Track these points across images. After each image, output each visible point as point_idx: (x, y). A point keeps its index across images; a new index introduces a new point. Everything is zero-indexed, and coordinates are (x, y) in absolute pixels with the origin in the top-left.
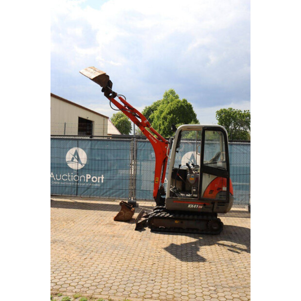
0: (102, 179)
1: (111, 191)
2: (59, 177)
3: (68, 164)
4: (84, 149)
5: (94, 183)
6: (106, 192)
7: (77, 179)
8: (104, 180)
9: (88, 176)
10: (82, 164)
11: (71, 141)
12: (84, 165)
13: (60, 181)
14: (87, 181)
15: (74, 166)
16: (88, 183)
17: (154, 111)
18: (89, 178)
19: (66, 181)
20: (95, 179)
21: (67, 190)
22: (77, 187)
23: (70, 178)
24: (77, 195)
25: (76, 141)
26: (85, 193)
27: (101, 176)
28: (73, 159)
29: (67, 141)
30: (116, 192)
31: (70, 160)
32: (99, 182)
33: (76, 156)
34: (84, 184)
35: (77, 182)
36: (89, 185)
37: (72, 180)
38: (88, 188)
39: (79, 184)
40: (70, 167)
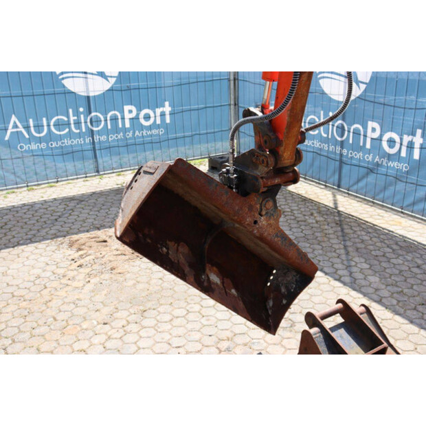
0: (417, 145)
5: (389, 157)
7: (342, 136)
10: (357, 83)
14: (368, 146)
16: (369, 152)
18: (376, 135)
20: (391, 142)
22: (341, 162)
26: (361, 184)
27: (414, 134)
32: (403, 154)
34: (359, 155)
35: (342, 144)
36: (373, 159)
37: (330, 137)
38: (371, 171)
39: (345, 152)
40: (327, 90)
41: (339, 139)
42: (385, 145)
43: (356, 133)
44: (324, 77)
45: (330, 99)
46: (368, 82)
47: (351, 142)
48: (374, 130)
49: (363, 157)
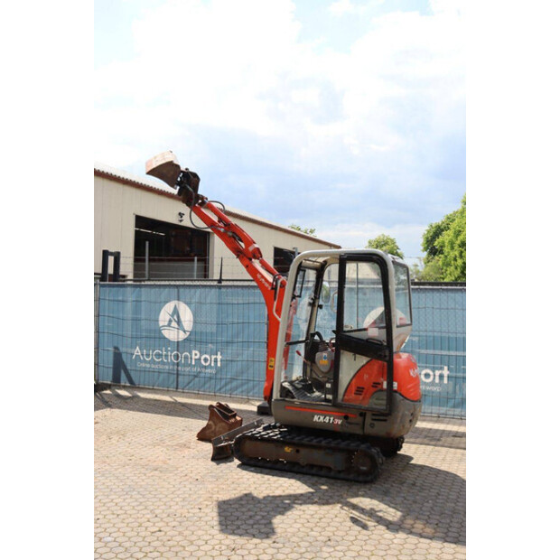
0: (219, 360)
1: (234, 384)
2: (148, 355)
3: (163, 332)
4: (188, 304)
5: (205, 367)
6: (226, 385)
7: (178, 359)
8: (221, 361)
9: (195, 354)
10: (185, 331)
11: (167, 290)
12: (188, 333)
13: (149, 362)
14: (193, 363)
15: (172, 334)
16: (194, 366)
17: (444, 232)
18: (197, 357)
19: (159, 362)
20: (206, 360)
21: (161, 378)
22: (178, 374)
23: (166, 356)
24: (177, 388)
25: (176, 290)
26: (190, 385)
27: (217, 354)
28: (170, 321)
29: (162, 289)
30: (242, 385)
31: (166, 323)
32: (213, 365)
33: (175, 317)
34: (187, 369)
35: (178, 364)
36: (197, 370)
37: (169, 361)
38: (195, 376)
39: (180, 368)
40: (167, 336)
41: (176, 362)
42: (203, 362)
43: (186, 357)
44: (164, 329)
45: (169, 341)
46: (190, 330)
47: (183, 362)
48: (196, 355)
49: (191, 369)
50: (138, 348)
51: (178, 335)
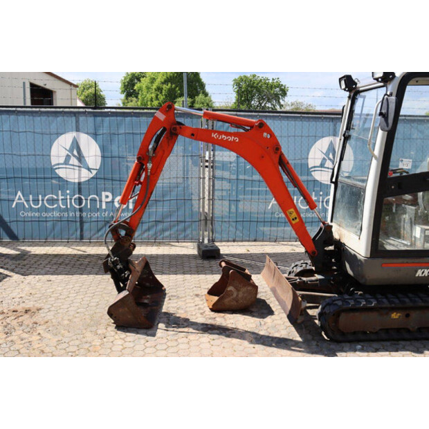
1: (160, 227)
2: (36, 201)
3: (57, 171)
6: (149, 229)
7: (80, 203)
10: (89, 169)
12: (94, 172)
13: (39, 210)
14: (104, 207)
15: (72, 175)
16: (105, 210)
17: (142, 79)
19: (53, 210)
21: (57, 228)
22: (82, 222)
23: (64, 200)
24: (82, 238)
28: (68, 157)
30: (170, 228)
31: (62, 160)
32: (130, 207)
33: (75, 153)
35: (81, 210)
36: (109, 214)
37: (69, 207)
38: (108, 222)
39: (84, 214)
40: (62, 175)
41: (78, 207)
42: (116, 204)
43: (93, 200)
44: (59, 168)
45: (67, 182)
46: (98, 168)
47: (89, 207)
48: (107, 197)
49: (101, 215)
50: (19, 193)
51: (80, 174)
